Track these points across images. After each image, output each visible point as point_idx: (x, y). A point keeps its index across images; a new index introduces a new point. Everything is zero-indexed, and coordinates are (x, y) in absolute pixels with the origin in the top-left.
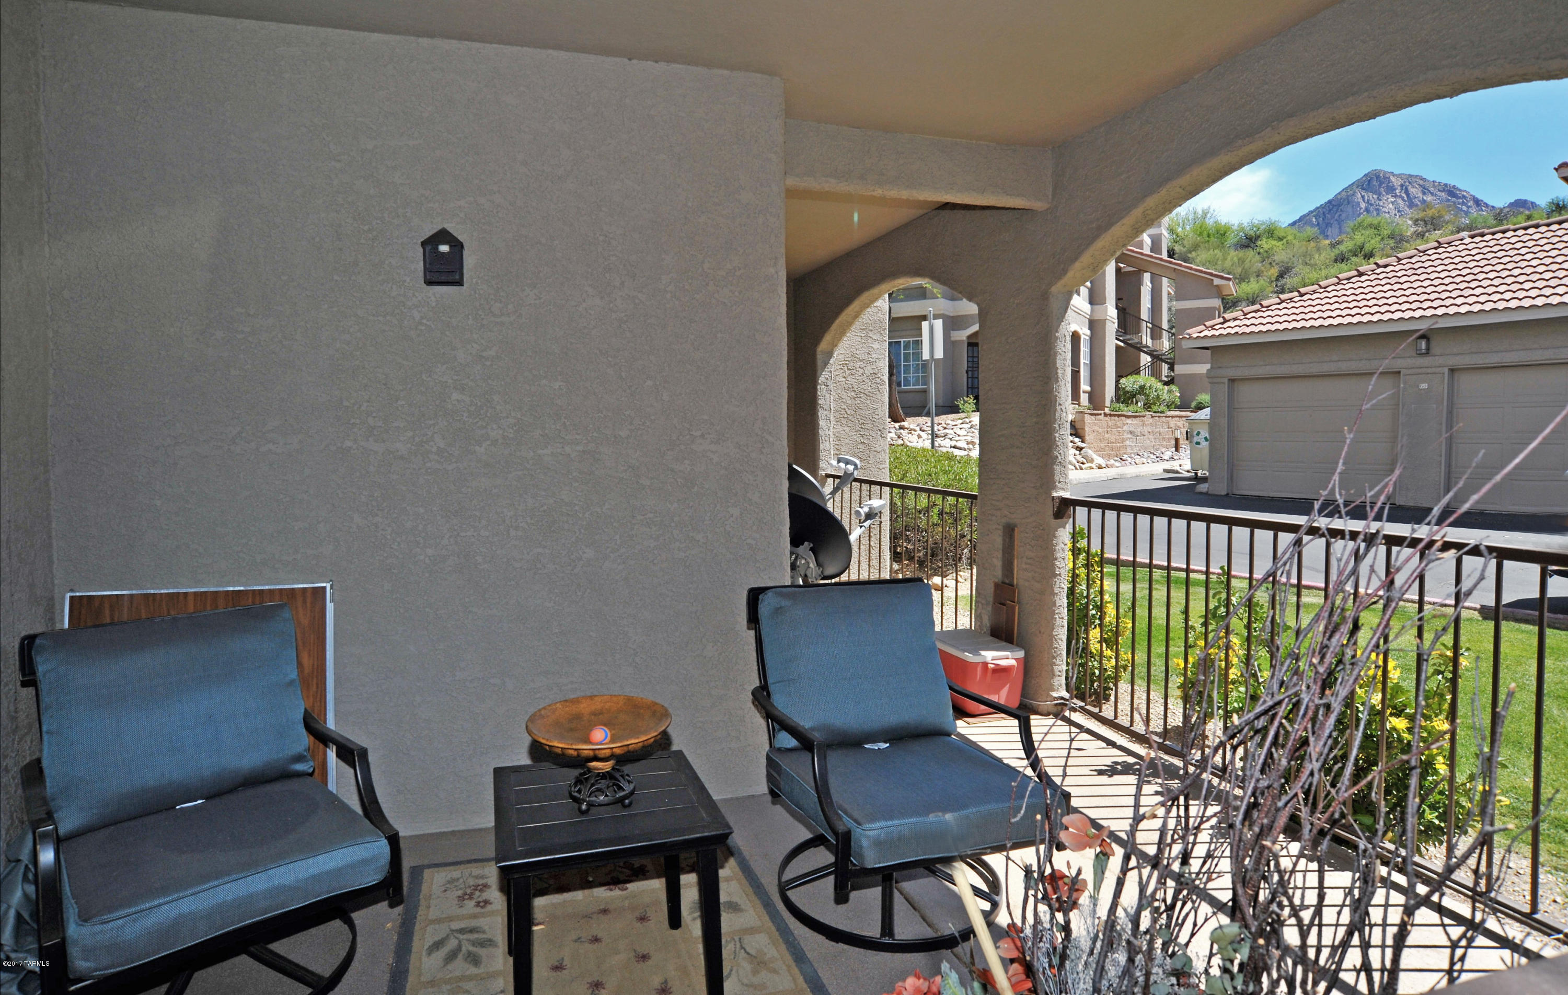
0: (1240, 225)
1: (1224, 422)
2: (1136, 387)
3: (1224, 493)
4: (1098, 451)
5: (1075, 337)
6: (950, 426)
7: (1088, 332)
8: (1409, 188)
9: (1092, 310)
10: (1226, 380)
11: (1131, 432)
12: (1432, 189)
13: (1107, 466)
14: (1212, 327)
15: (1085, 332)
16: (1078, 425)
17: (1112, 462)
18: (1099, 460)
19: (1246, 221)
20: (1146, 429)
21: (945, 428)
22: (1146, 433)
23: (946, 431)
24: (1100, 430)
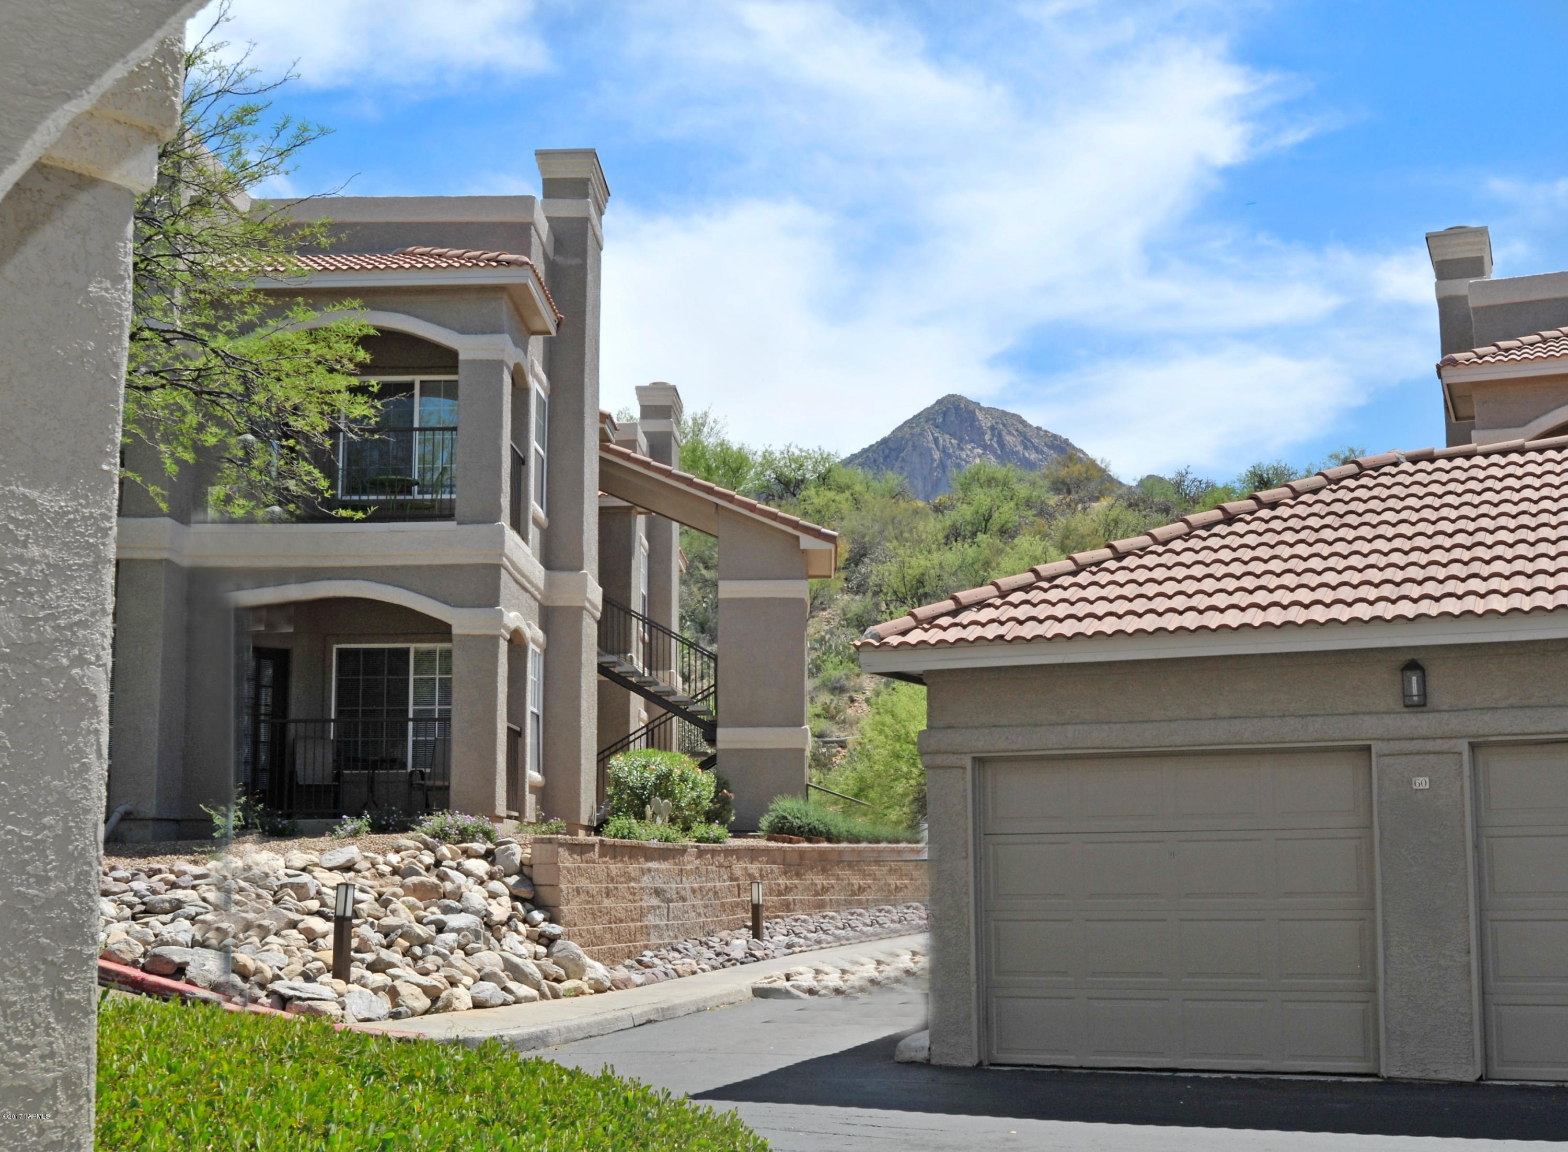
0: (767, 455)
1: (965, 868)
2: (651, 778)
3: (970, 1061)
4: (591, 942)
5: (517, 643)
6: (186, 880)
7: (540, 635)
8: (1004, 433)
9: (549, 583)
10: (967, 762)
11: (657, 892)
12: (1035, 441)
13: (617, 985)
14: (931, 621)
15: (534, 633)
16: (540, 876)
17: (621, 973)
18: (598, 970)
19: (777, 449)
20: (689, 883)
21: (174, 886)
22: (688, 894)
23: (179, 894)
24: (593, 888)
